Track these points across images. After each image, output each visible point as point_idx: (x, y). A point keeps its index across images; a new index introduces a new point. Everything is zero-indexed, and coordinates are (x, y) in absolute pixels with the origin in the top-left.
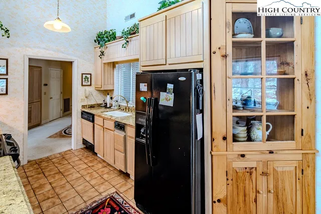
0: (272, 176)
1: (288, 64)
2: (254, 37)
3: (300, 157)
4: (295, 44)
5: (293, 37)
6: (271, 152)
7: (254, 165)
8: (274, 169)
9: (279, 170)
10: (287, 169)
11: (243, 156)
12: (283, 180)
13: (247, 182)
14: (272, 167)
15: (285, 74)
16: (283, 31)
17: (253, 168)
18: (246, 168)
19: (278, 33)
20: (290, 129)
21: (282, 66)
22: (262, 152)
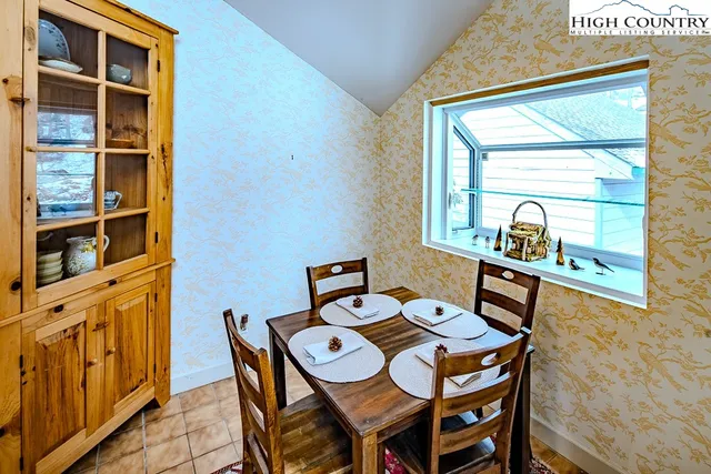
0: (113, 325)
1: (136, 130)
2: (79, 73)
3: (152, 277)
4: (150, 100)
5: (145, 87)
6: (112, 283)
7: (82, 317)
8: (117, 311)
9: (124, 308)
10: (136, 302)
11: (59, 309)
12: (130, 324)
13: (68, 356)
14: (112, 309)
15: (132, 147)
16: (132, 74)
17: (79, 325)
18: (65, 331)
19: (124, 77)
20: (137, 237)
21: (127, 133)
22: (98, 289)
